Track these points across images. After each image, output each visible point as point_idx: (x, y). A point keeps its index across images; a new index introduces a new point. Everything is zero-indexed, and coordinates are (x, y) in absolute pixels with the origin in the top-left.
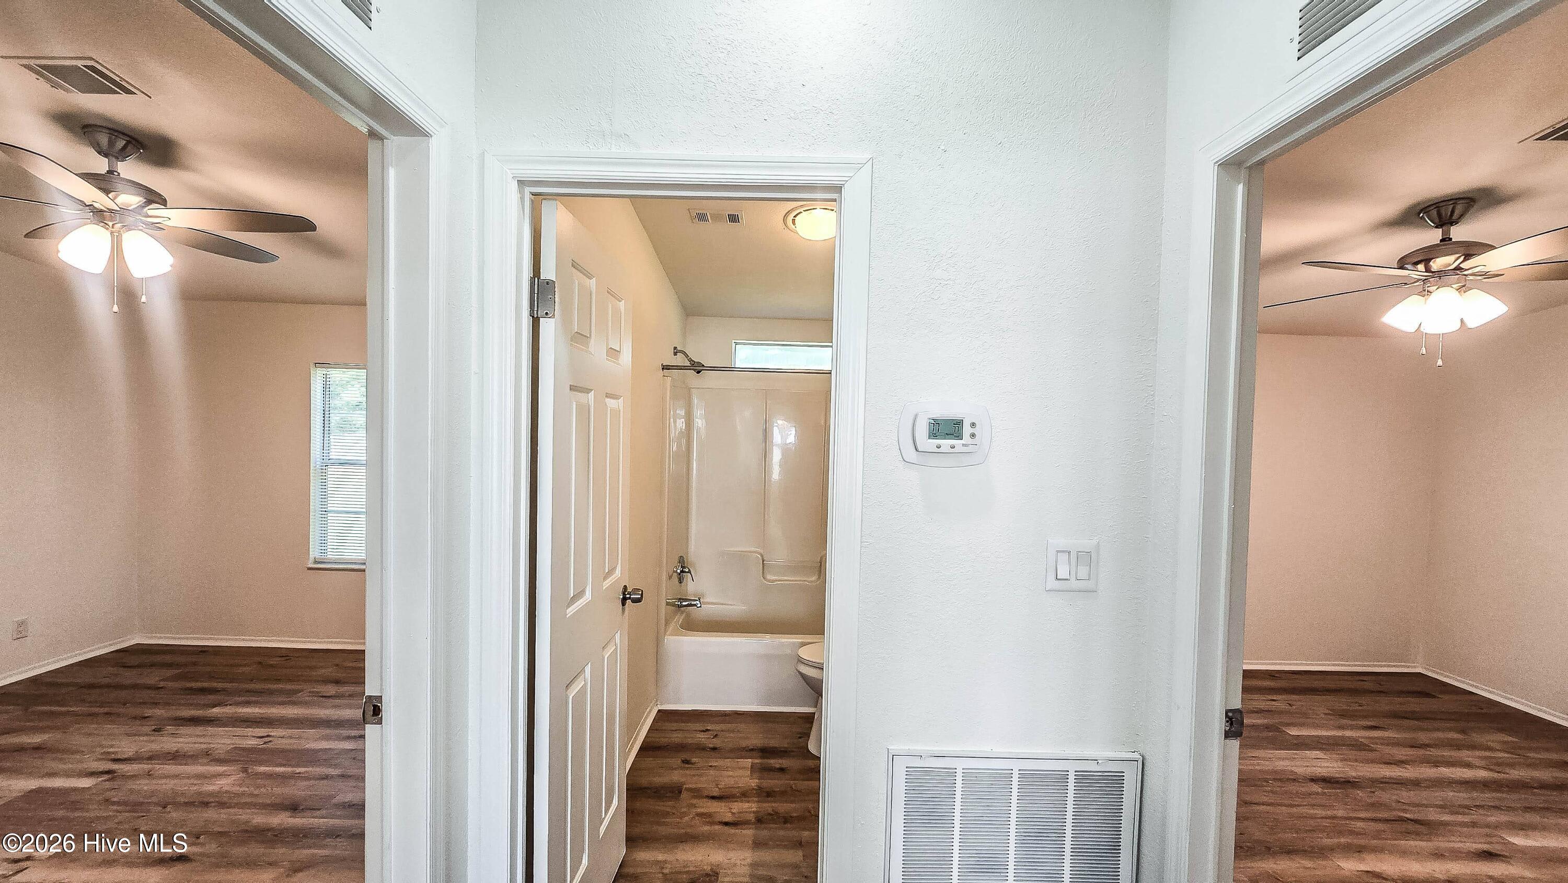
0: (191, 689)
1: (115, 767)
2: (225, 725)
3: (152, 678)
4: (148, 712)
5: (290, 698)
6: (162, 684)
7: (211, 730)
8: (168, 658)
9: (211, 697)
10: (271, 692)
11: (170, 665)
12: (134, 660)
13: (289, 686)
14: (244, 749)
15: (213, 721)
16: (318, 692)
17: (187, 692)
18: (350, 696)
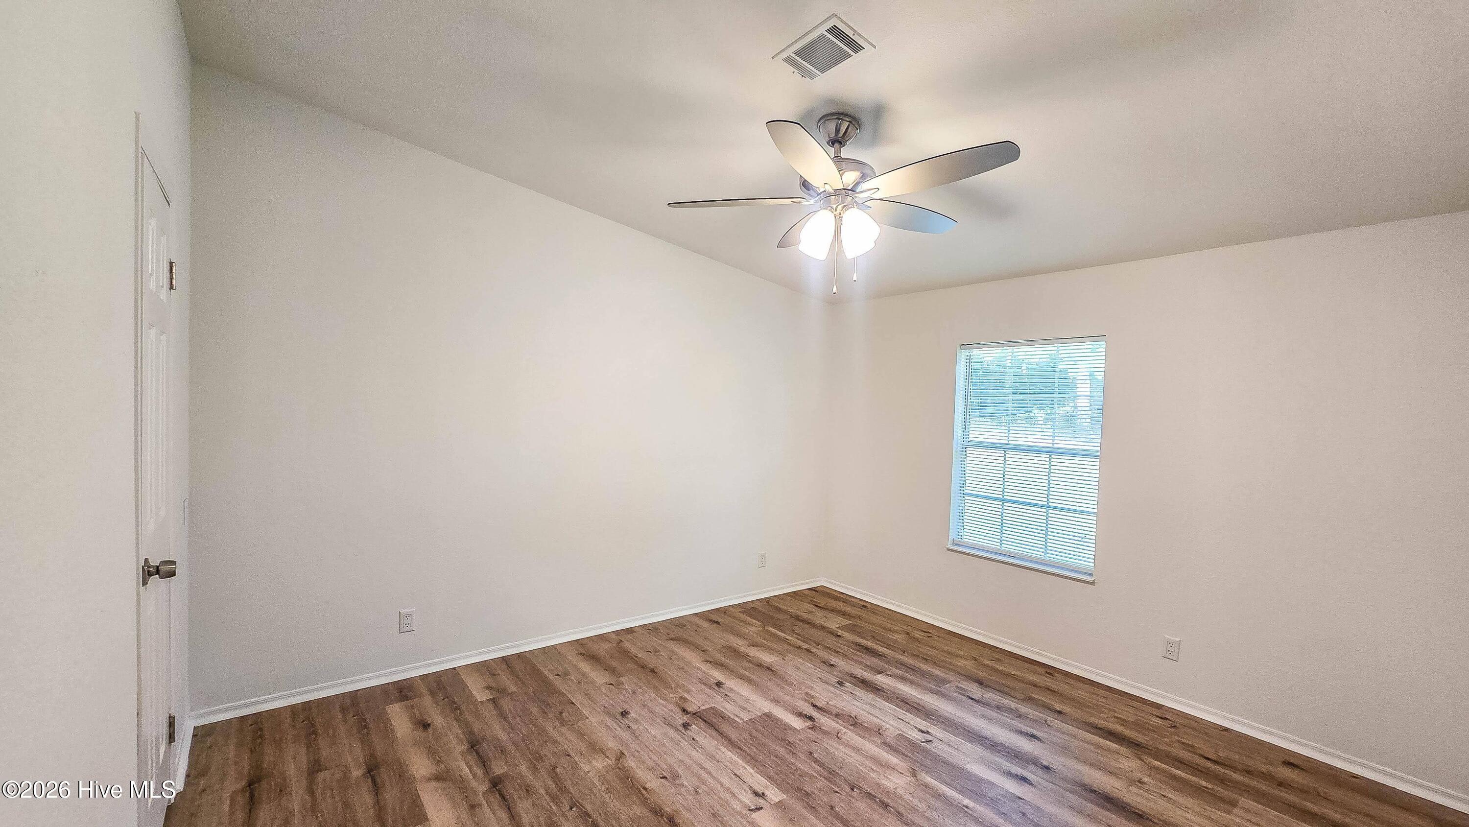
0: (860, 645)
1: (815, 714)
2: (888, 699)
3: (834, 623)
4: (834, 660)
5: (938, 687)
6: (840, 632)
7: (880, 702)
8: (842, 606)
9: (876, 660)
10: (923, 674)
11: (844, 614)
12: (822, 601)
13: (937, 672)
14: (907, 739)
15: (879, 690)
16: (965, 690)
17: (858, 648)
18: (998, 708)
